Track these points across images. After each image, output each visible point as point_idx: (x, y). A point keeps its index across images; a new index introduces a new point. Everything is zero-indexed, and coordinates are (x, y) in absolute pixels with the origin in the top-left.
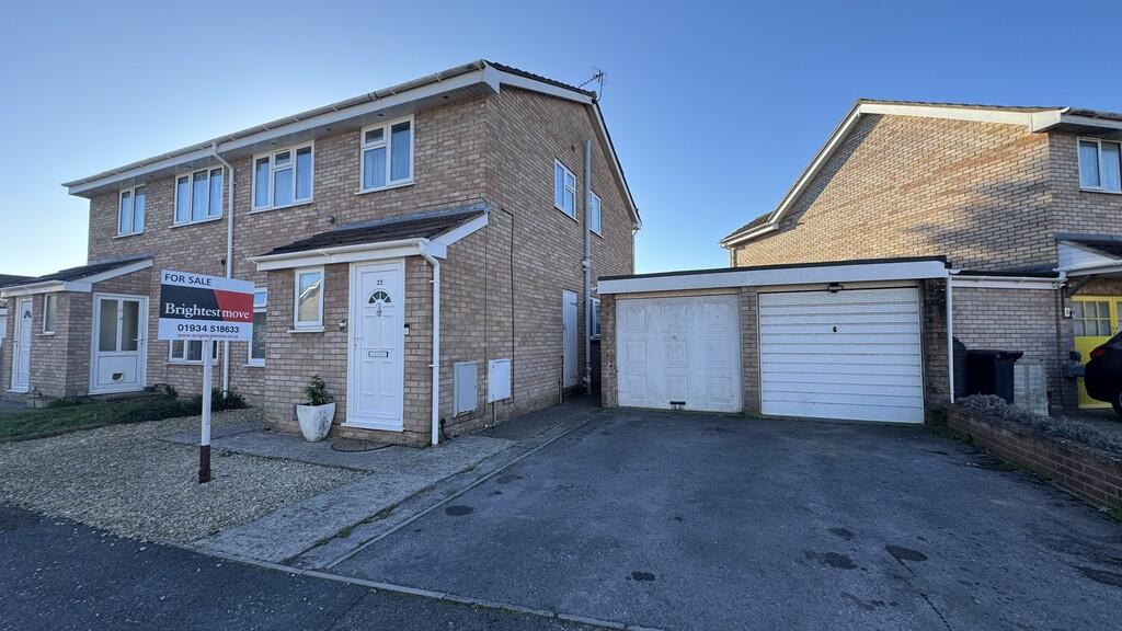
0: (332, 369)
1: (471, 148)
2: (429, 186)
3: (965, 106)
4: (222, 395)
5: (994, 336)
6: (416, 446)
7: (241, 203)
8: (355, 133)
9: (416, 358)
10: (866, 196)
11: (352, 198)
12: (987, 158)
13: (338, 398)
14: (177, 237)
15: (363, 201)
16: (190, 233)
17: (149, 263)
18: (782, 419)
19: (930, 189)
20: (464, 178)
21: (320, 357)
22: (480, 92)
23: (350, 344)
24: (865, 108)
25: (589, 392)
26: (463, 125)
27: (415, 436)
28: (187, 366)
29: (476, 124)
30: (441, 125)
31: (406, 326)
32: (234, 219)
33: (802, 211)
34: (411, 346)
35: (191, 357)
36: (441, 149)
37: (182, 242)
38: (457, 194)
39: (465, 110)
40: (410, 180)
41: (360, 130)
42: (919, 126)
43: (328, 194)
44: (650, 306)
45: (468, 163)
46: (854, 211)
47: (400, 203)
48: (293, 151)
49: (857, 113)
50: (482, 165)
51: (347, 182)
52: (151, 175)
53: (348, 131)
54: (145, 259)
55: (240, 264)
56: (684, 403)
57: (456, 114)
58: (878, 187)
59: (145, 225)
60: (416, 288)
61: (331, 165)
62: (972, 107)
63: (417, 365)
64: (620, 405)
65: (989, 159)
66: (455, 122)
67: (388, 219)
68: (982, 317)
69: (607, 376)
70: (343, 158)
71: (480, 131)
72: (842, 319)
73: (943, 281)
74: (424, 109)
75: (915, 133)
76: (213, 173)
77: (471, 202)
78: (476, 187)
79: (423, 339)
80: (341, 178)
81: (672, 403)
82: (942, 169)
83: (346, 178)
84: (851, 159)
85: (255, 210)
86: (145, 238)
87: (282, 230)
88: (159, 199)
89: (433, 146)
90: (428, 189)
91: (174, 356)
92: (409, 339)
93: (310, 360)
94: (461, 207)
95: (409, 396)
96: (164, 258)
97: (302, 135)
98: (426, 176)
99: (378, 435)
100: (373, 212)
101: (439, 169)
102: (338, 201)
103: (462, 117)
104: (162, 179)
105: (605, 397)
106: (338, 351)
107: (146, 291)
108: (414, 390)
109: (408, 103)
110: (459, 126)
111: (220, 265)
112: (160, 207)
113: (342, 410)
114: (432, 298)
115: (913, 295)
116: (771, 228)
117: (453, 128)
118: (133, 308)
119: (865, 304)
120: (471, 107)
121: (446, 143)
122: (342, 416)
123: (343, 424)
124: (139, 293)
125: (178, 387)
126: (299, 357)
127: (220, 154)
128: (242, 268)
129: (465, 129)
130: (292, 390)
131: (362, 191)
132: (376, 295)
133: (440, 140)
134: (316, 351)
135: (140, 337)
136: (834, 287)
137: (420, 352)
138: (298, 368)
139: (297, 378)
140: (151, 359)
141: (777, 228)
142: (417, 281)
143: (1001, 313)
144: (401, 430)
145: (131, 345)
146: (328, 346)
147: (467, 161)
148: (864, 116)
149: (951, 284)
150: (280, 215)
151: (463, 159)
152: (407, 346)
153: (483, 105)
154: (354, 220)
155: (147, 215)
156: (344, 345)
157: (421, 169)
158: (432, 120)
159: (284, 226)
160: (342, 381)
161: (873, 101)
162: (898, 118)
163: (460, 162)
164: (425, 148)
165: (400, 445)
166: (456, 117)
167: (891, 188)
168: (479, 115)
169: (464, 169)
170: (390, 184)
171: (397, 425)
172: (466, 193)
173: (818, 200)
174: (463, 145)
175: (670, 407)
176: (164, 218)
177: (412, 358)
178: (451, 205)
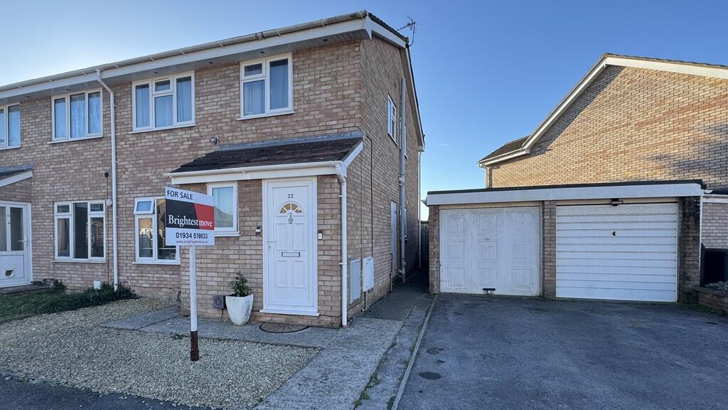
0: (248, 266)
1: (346, 84)
2: (308, 115)
3: (695, 64)
4: (113, 289)
5: (716, 238)
6: (331, 327)
7: (123, 124)
8: (234, 67)
9: (329, 258)
10: (605, 131)
11: (234, 123)
12: (708, 105)
13: (255, 290)
14: (57, 151)
15: (244, 126)
16: (69, 148)
17: (29, 174)
18: (573, 301)
19: (659, 127)
20: (340, 110)
21: (237, 257)
22: (355, 38)
23: (265, 247)
24: (610, 61)
25: (404, 281)
26: (339, 65)
27: (329, 319)
28: (75, 264)
29: (349, 65)
30: (318, 64)
31: (320, 232)
32: (116, 138)
33: (552, 139)
34: (324, 248)
35: (77, 256)
36: (318, 85)
37: (63, 156)
38: (334, 122)
39: (340, 52)
40: (289, 109)
41: (239, 64)
42: (654, 77)
43: (210, 119)
44: (467, 214)
45: (344, 97)
46: (596, 141)
47: (280, 129)
48: (173, 80)
49: (604, 64)
50: (357, 99)
51: (228, 109)
52: (28, 96)
53: (227, 65)
54: (26, 171)
55: (124, 176)
56: (494, 290)
57: (332, 55)
58: (617, 123)
59: (22, 140)
60: (328, 201)
61: (212, 93)
62: (701, 64)
63: (330, 263)
64: (442, 291)
65: (710, 106)
66: (331, 62)
67: (269, 142)
68: (709, 224)
69: (434, 269)
70: (224, 88)
71: (355, 70)
72: (619, 226)
73: (698, 198)
74: (301, 50)
75: (650, 82)
76: (90, 95)
77: (347, 130)
78: (352, 117)
79: (335, 243)
80: (222, 105)
81: (484, 289)
82: (670, 112)
83: (227, 105)
84: (595, 100)
85: (136, 130)
86: (22, 152)
87: (165, 149)
88: (36, 118)
89: (310, 82)
90: (307, 118)
91: (60, 255)
92: (322, 243)
93: (227, 259)
94: (339, 134)
95: (324, 288)
96: (43, 170)
97: (180, 68)
98: (303, 107)
99: (294, 319)
100: (255, 136)
101: (317, 101)
102: (220, 125)
103: (337, 59)
104: (38, 99)
105: (433, 286)
106: (253, 252)
107: (28, 199)
108: (327, 283)
109: (286, 45)
110: (334, 65)
111: (104, 177)
112: (37, 125)
113: (259, 300)
114: (341, 209)
115: (674, 208)
116: (524, 153)
117: (329, 67)
118: (17, 213)
119: (638, 215)
120: (345, 50)
121: (322, 80)
122: (259, 304)
123: (261, 311)
124: (23, 200)
125: (66, 282)
126: (215, 257)
127: (103, 80)
128: (126, 179)
129: (341, 68)
130: (208, 283)
131: (243, 117)
132: (287, 207)
133: (318, 77)
134: (232, 252)
135: (25, 239)
136: (615, 202)
137: (332, 253)
138: (214, 266)
139: (213, 274)
140: (36, 258)
141: (529, 152)
142: (328, 196)
143: (721, 221)
144: (318, 315)
145: (17, 246)
146: (242, 247)
147: (343, 96)
148: (608, 66)
149: (702, 200)
150: (163, 135)
151: (340, 93)
152: (320, 248)
153: (357, 49)
154: (236, 142)
155: (23, 131)
156: (259, 247)
157: (299, 101)
158: (309, 59)
159: (167, 145)
160: (259, 276)
161: (618, 56)
162: (636, 70)
163: (336, 96)
164: (303, 83)
165: (315, 326)
166: (332, 58)
167: (628, 124)
168: (354, 57)
169: (341, 102)
170: (269, 112)
171: (313, 311)
172: (343, 122)
173: (565, 132)
174: (339, 81)
175: (482, 292)
176: (41, 134)
177: (325, 258)
178: (328, 132)
